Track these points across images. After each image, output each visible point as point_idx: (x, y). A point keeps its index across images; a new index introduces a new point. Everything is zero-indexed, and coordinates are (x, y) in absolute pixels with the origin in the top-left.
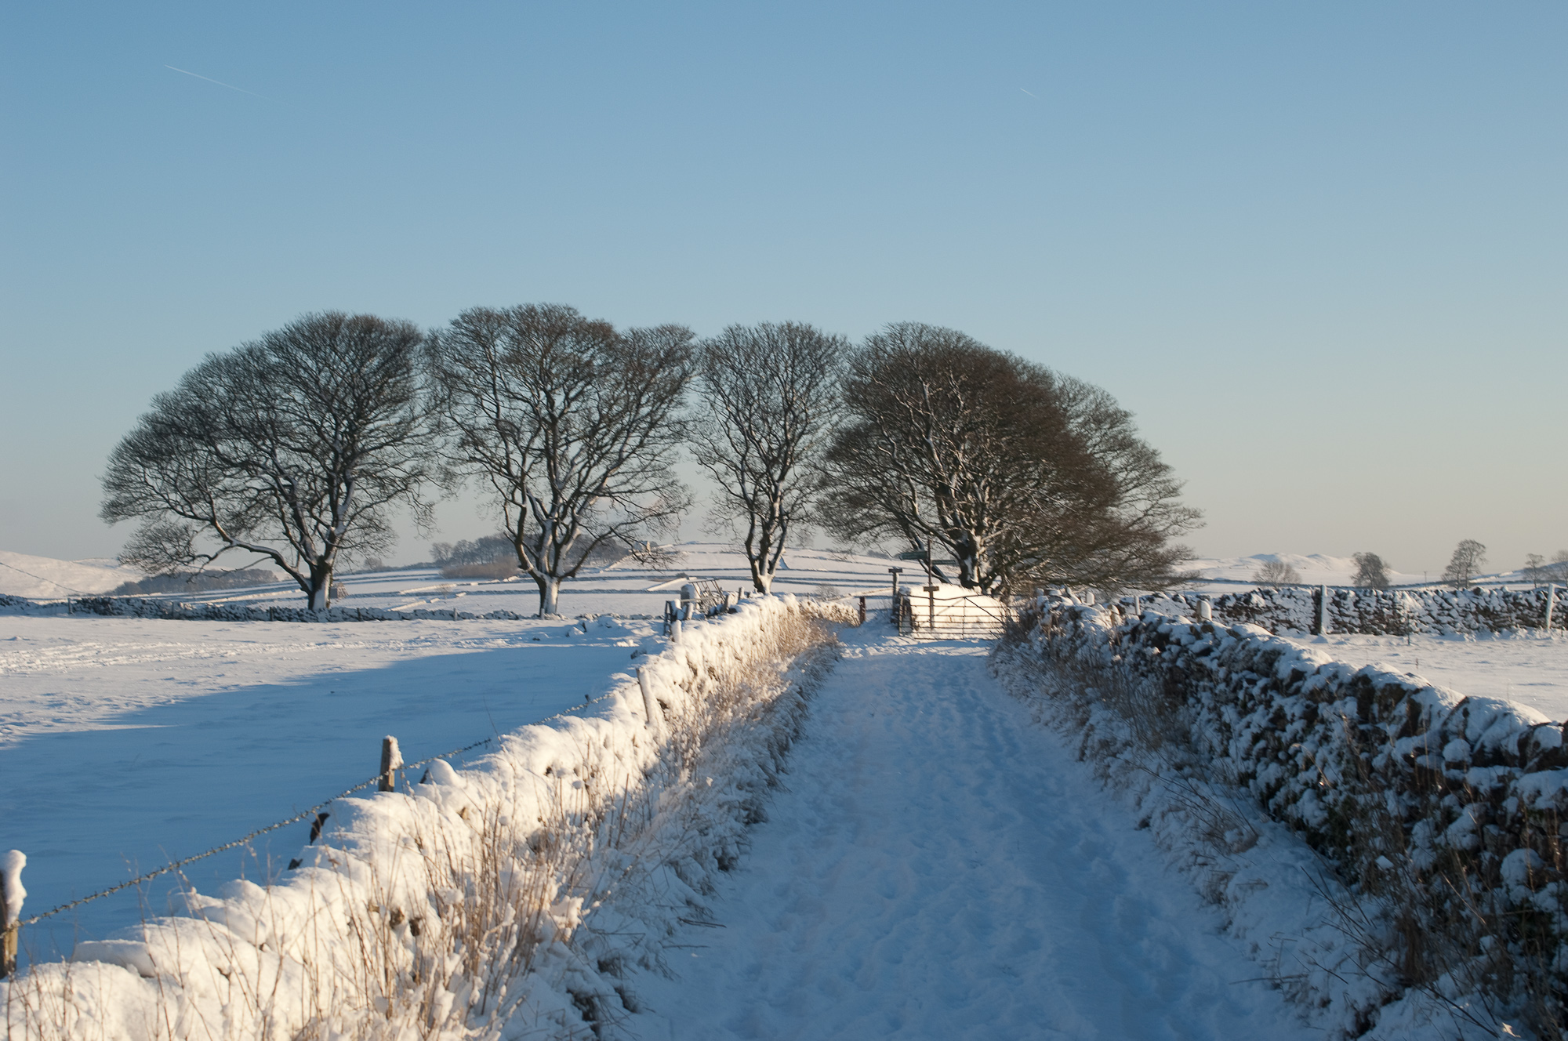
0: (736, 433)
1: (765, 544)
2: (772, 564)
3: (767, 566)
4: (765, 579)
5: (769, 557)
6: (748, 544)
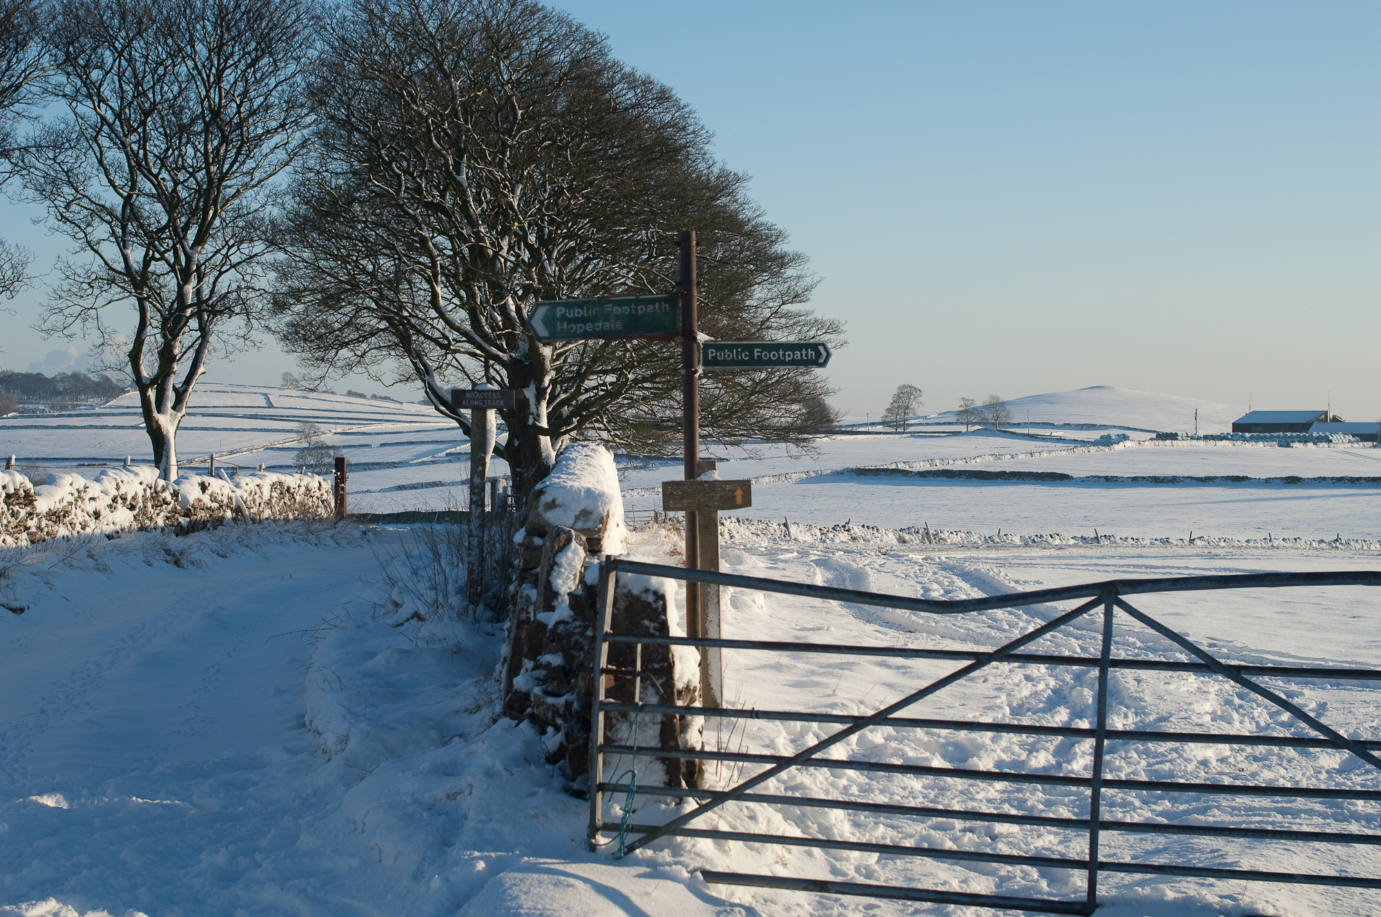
0: (115, 155)
1: (167, 358)
2: (180, 395)
3: (171, 396)
4: (167, 421)
5: (175, 380)
6: (135, 356)
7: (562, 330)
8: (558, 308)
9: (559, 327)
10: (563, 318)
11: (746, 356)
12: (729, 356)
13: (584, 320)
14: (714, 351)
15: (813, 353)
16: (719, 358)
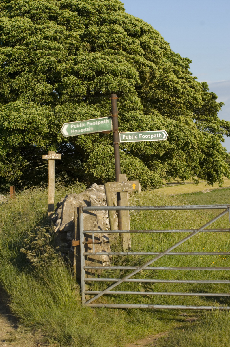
7: (73, 132)
8: (71, 125)
9: (72, 132)
10: (73, 128)
11: (136, 137)
12: (130, 137)
13: (80, 128)
14: (125, 136)
15: (161, 135)
16: (127, 138)
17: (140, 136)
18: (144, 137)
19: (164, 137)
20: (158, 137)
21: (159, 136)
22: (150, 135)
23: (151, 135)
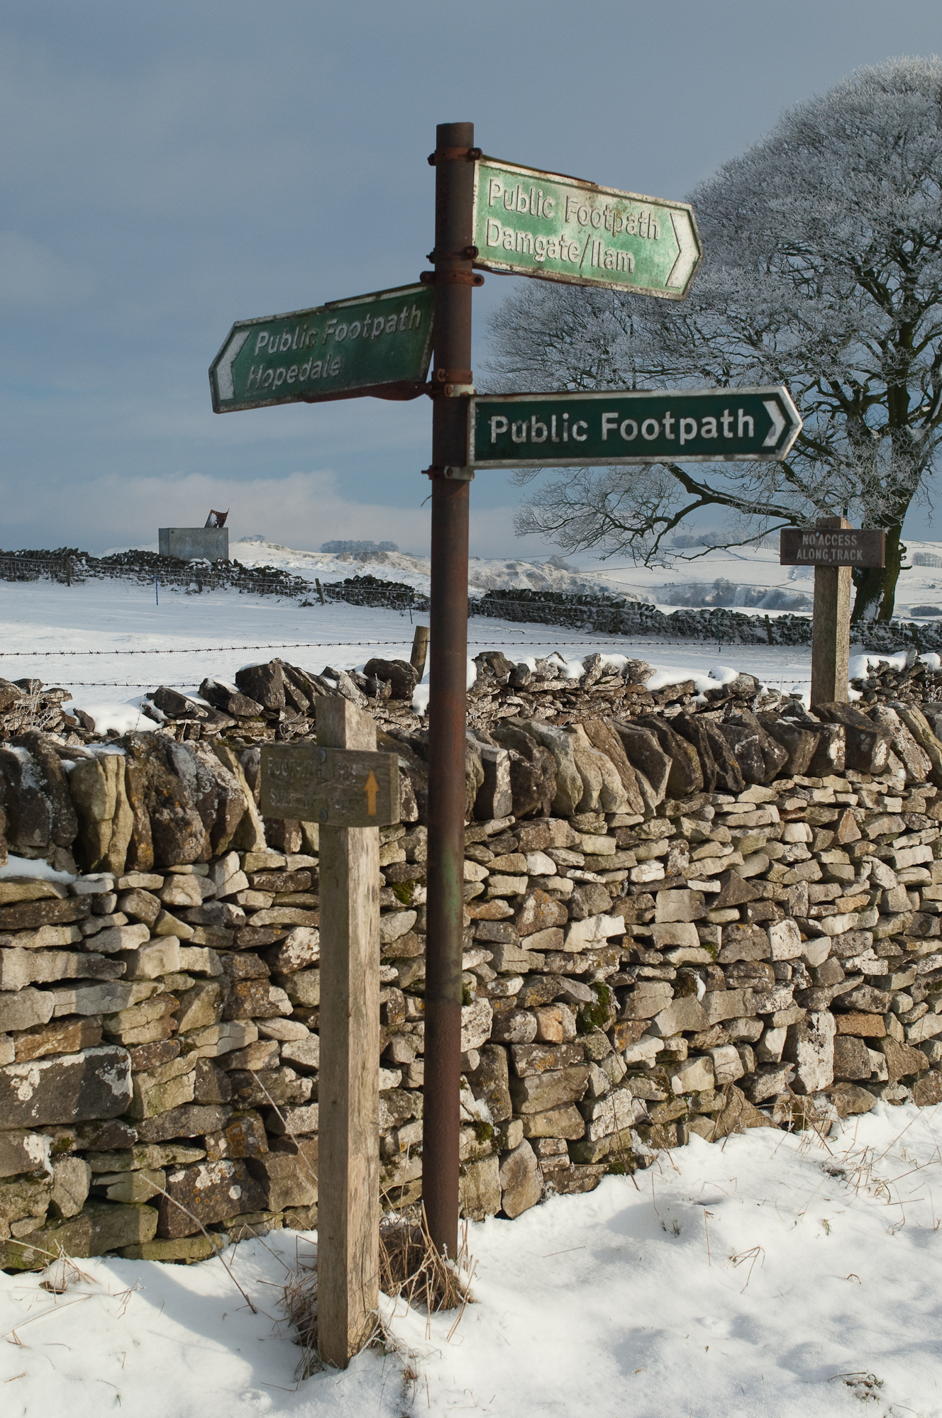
9: (252, 376)
11: (581, 431)
12: (540, 431)
14: (504, 420)
15: (750, 420)
16: (514, 438)
17: (605, 427)
18: (629, 430)
19: (770, 441)
20: (728, 434)
21: (733, 427)
22: (677, 416)
23: (683, 422)
